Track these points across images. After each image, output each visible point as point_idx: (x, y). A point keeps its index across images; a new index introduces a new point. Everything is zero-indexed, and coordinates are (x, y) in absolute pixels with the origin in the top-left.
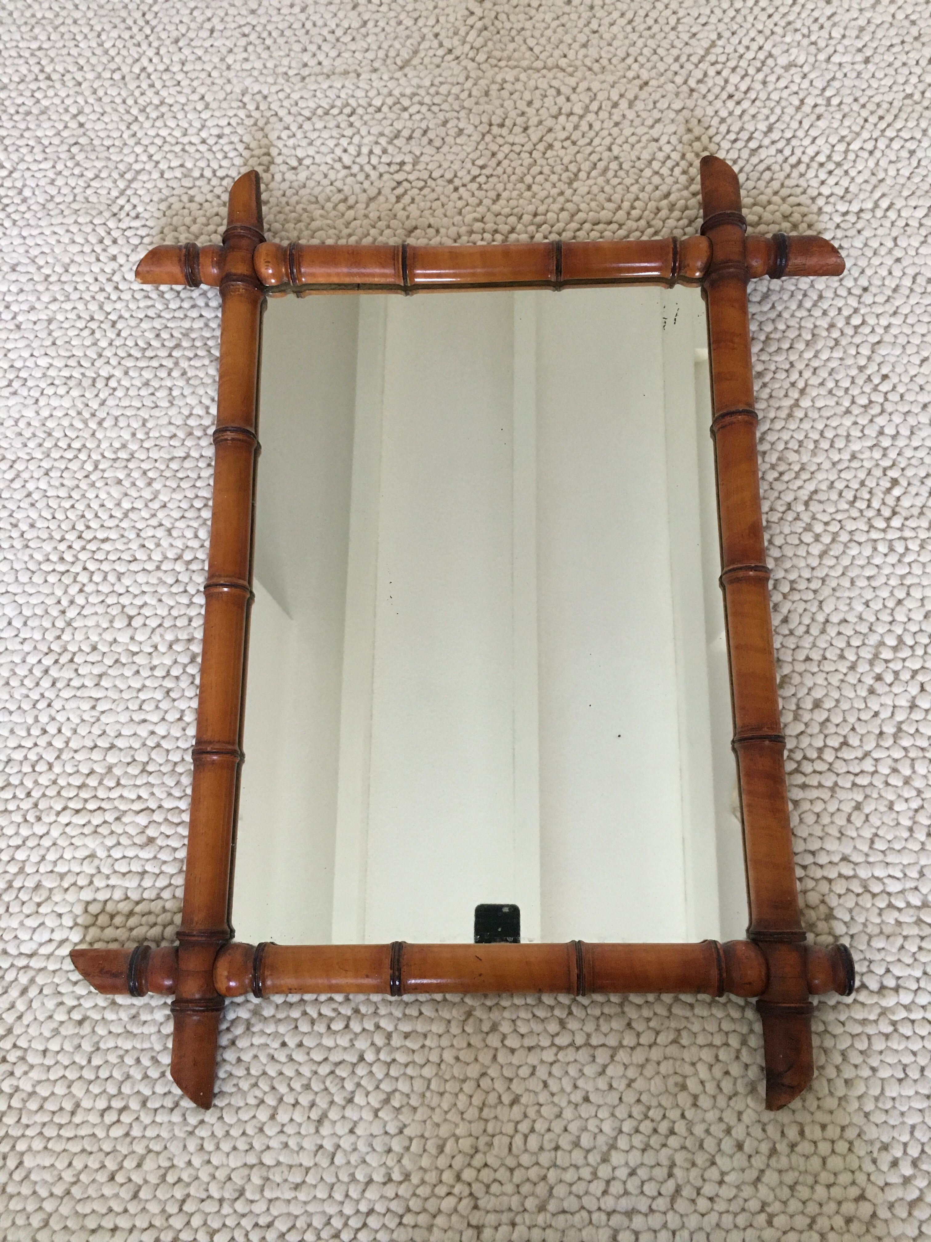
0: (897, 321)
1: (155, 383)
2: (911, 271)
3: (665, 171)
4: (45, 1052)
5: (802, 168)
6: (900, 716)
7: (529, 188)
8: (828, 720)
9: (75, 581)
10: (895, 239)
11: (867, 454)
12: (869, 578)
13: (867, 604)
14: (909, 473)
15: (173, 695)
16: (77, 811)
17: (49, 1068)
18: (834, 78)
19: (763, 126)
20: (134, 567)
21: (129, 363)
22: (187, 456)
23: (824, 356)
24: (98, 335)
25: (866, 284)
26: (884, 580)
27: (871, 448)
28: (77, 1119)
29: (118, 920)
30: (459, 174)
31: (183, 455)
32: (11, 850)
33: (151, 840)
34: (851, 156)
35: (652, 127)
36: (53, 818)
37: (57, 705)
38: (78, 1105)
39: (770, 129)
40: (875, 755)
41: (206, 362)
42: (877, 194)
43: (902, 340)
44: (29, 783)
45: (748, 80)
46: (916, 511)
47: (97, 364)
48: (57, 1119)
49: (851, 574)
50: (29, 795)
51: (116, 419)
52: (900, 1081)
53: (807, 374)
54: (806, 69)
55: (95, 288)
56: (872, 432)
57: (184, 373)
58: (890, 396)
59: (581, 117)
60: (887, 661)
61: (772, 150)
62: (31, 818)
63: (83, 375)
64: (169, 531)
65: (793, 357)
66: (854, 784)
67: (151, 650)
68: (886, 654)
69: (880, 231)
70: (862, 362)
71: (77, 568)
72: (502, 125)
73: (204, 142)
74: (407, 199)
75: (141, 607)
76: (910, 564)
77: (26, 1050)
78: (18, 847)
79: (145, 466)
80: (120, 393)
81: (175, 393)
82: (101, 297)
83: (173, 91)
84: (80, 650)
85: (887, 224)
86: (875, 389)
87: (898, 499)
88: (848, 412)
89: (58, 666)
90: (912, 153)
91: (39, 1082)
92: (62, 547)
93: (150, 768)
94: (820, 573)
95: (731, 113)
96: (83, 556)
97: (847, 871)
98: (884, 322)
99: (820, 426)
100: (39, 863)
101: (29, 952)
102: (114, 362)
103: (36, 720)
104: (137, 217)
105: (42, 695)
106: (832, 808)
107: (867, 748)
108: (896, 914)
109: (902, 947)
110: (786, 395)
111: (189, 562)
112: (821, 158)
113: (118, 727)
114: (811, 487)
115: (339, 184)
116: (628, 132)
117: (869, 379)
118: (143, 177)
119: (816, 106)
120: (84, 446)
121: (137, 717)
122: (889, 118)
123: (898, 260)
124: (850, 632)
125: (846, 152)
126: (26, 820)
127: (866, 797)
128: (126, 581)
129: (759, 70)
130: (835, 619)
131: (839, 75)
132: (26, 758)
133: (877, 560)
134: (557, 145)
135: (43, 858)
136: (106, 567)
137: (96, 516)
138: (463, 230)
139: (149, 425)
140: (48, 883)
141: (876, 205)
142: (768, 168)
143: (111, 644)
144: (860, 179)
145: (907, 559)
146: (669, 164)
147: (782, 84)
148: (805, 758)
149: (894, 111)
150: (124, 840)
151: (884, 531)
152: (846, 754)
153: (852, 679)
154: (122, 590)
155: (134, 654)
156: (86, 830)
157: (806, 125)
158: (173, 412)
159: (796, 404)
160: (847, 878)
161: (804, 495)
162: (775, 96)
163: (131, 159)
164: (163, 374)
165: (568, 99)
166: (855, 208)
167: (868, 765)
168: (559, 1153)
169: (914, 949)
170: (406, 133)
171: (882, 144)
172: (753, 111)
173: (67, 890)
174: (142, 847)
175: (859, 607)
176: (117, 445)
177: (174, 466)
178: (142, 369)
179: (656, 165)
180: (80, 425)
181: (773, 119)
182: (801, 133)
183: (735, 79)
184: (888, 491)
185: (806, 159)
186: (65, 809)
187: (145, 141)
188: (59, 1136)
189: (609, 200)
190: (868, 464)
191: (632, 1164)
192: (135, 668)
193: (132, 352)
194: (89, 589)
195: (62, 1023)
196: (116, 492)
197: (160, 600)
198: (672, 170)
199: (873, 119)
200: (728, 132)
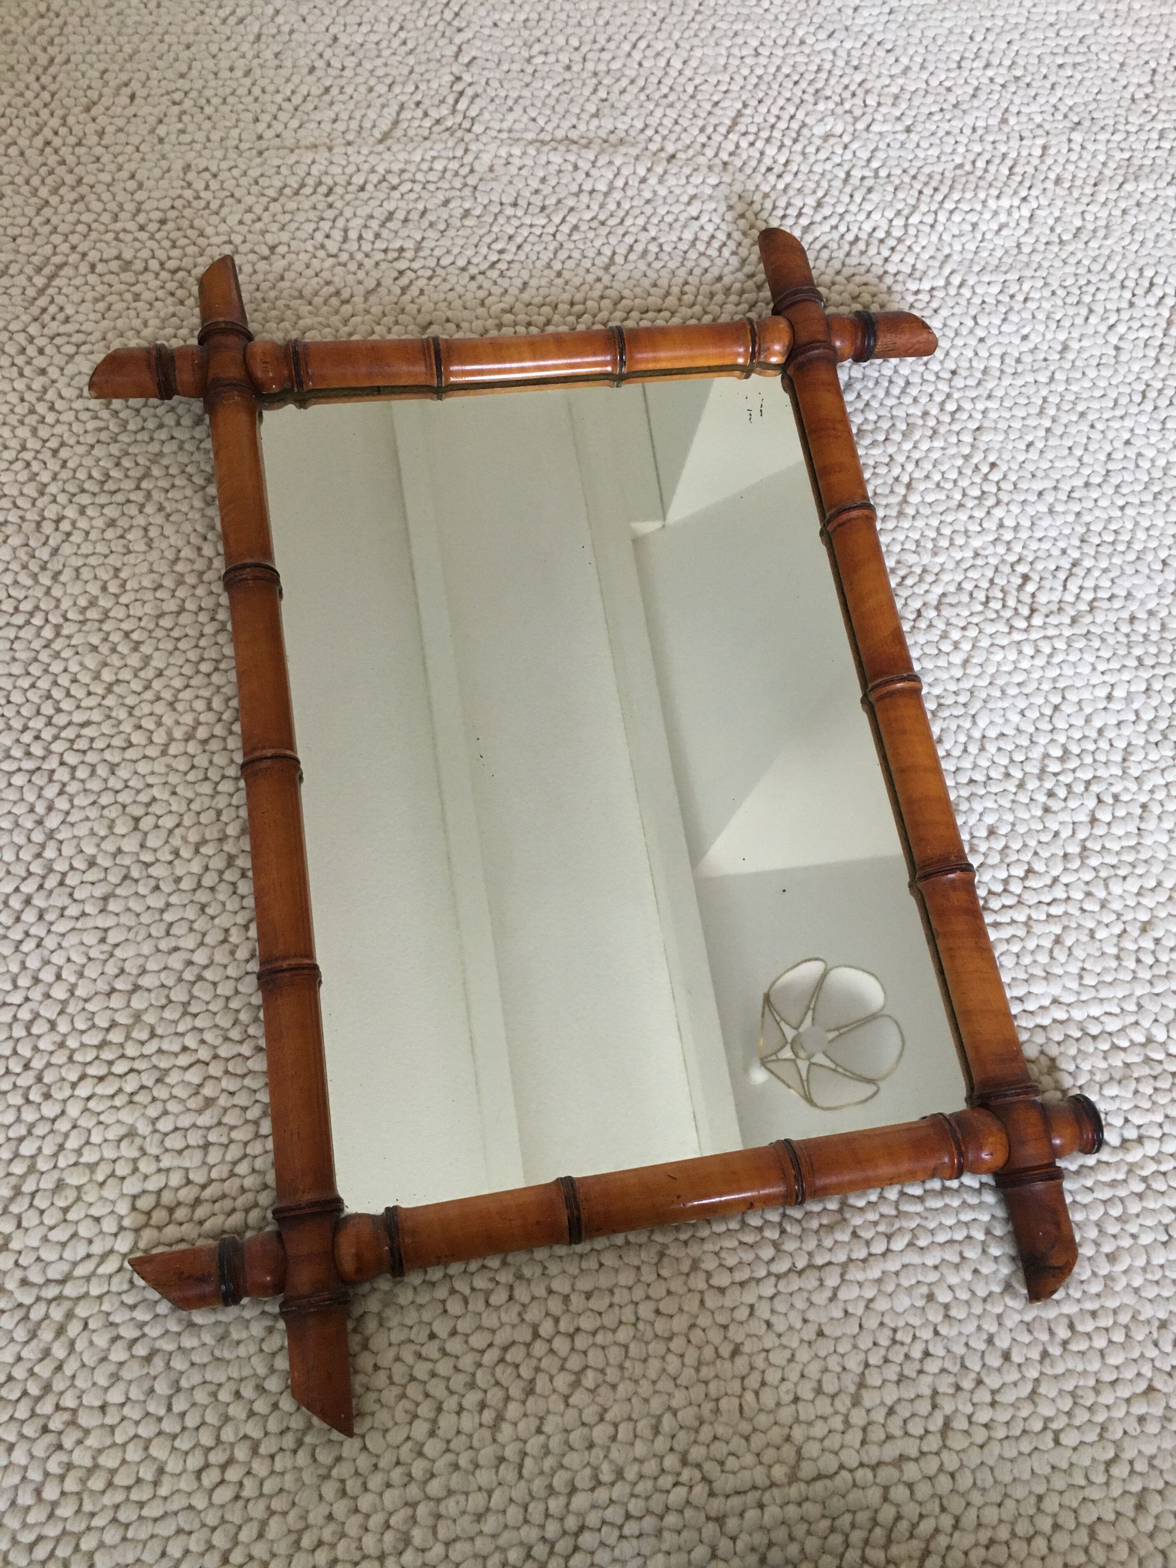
0: (993, 405)
1: (124, 523)
2: (998, 351)
3: (712, 252)
4: (103, 1408)
5: (861, 245)
6: (1082, 834)
7: (559, 274)
8: (1006, 847)
9: (51, 780)
10: (975, 318)
11: (990, 550)
12: (1019, 685)
13: (1022, 713)
14: (1039, 566)
15: (210, 911)
16: (101, 1079)
17: (112, 1429)
18: (876, 149)
19: (811, 201)
20: (131, 754)
21: (85, 499)
22: (182, 610)
23: (925, 446)
24: (36, 467)
25: (953, 366)
26: (1035, 685)
27: (994, 542)
28: (163, 1491)
29: (181, 1214)
30: (475, 261)
31: (174, 608)
32: (13, 1144)
33: (209, 1102)
34: (912, 231)
35: (689, 203)
36: (67, 1092)
37: (50, 943)
38: (161, 1471)
39: (819, 205)
40: (1065, 879)
41: (189, 492)
42: (947, 271)
43: (1003, 425)
44: (25, 1050)
45: (786, 151)
46: (1054, 607)
47: (40, 503)
48: (135, 1496)
49: (1000, 682)
50: (27, 1067)
51: (77, 570)
52: (1165, 1244)
53: (910, 467)
54: (846, 138)
55: (22, 409)
56: (990, 525)
57: (161, 509)
58: (1003, 485)
59: (606, 194)
60: (1055, 775)
61: (826, 227)
62: (34, 1096)
63: (22, 518)
64: (171, 705)
65: (891, 450)
66: (1049, 915)
67: (170, 858)
68: (1054, 767)
69: (957, 310)
70: (966, 451)
71: (52, 763)
72: (515, 205)
73: (142, 228)
74: (414, 291)
75: (148, 805)
76: (1059, 664)
77: (74, 1411)
78: (21, 1139)
79: (126, 626)
80: (77, 538)
81: (153, 532)
82: (32, 420)
83: (92, 167)
84: (72, 868)
85: (963, 302)
86: (985, 478)
87: (1033, 595)
88: (961, 505)
89: (43, 893)
90: (974, 226)
91: (100, 1451)
92: (27, 738)
93: (193, 1009)
94: (967, 684)
95: (774, 188)
96: (58, 747)
97: (1061, 1015)
98: (980, 406)
99: (935, 522)
100: (55, 1155)
101: (58, 1277)
102: (62, 498)
103: (24, 967)
104: (67, 320)
105: (27, 934)
106: (1031, 945)
107: (1055, 873)
108: (1122, 1055)
109: (1136, 1092)
110: (892, 492)
111: (205, 742)
112: (880, 234)
113: (141, 961)
114: (938, 590)
115: (326, 275)
116: (662, 211)
117: (977, 468)
118: (68, 271)
119: (863, 178)
120: (37, 608)
121: (164, 945)
122: (944, 189)
123: (982, 340)
124: (1010, 747)
125: (906, 226)
126: (28, 1101)
127: (1065, 928)
128: (124, 772)
129: (795, 141)
130: (992, 733)
131: (882, 145)
132: (15, 1019)
133: (1025, 664)
134: (584, 227)
135: (61, 1147)
136: (91, 757)
137: (68, 694)
138: (490, 323)
139: (123, 575)
140: (74, 1179)
141: (948, 283)
142: (825, 246)
143: (115, 856)
144: (925, 256)
145: (1056, 660)
146: (716, 244)
147: (823, 155)
148: (990, 892)
149: (948, 182)
150: (172, 1106)
151: (1026, 630)
152: (1032, 883)
153: (1023, 798)
154: (119, 786)
155: (148, 865)
156: (118, 1101)
157: (858, 198)
158: (154, 555)
159: (905, 501)
160: (1062, 1022)
161: (933, 599)
162: (818, 168)
163: (48, 249)
164: (133, 510)
165: (588, 174)
166: (926, 285)
167: (1059, 892)
168: (801, 1406)
169: (1150, 1091)
170: (400, 215)
171: (942, 217)
172: (797, 185)
173: (102, 1184)
174: (200, 1112)
175: (1015, 718)
176: (83, 602)
177: (166, 622)
178: (102, 506)
179: (701, 247)
180: (29, 582)
181: (820, 193)
182: (854, 208)
183: (771, 151)
184: (1021, 588)
185: (863, 236)
186: (83, 1077)
187: (63, 228)
188: (140, 1518)
189: (655, 285)
190: (994, 561)
191: (889, 1401)
192: (152, 882)
193: (87, 486)
194: (73, 788)
195: (121, 1364)
196: (91, 661)
197: (174, 793)
198: (720, 250)
199: (928, 191)
200: (774, 208)
